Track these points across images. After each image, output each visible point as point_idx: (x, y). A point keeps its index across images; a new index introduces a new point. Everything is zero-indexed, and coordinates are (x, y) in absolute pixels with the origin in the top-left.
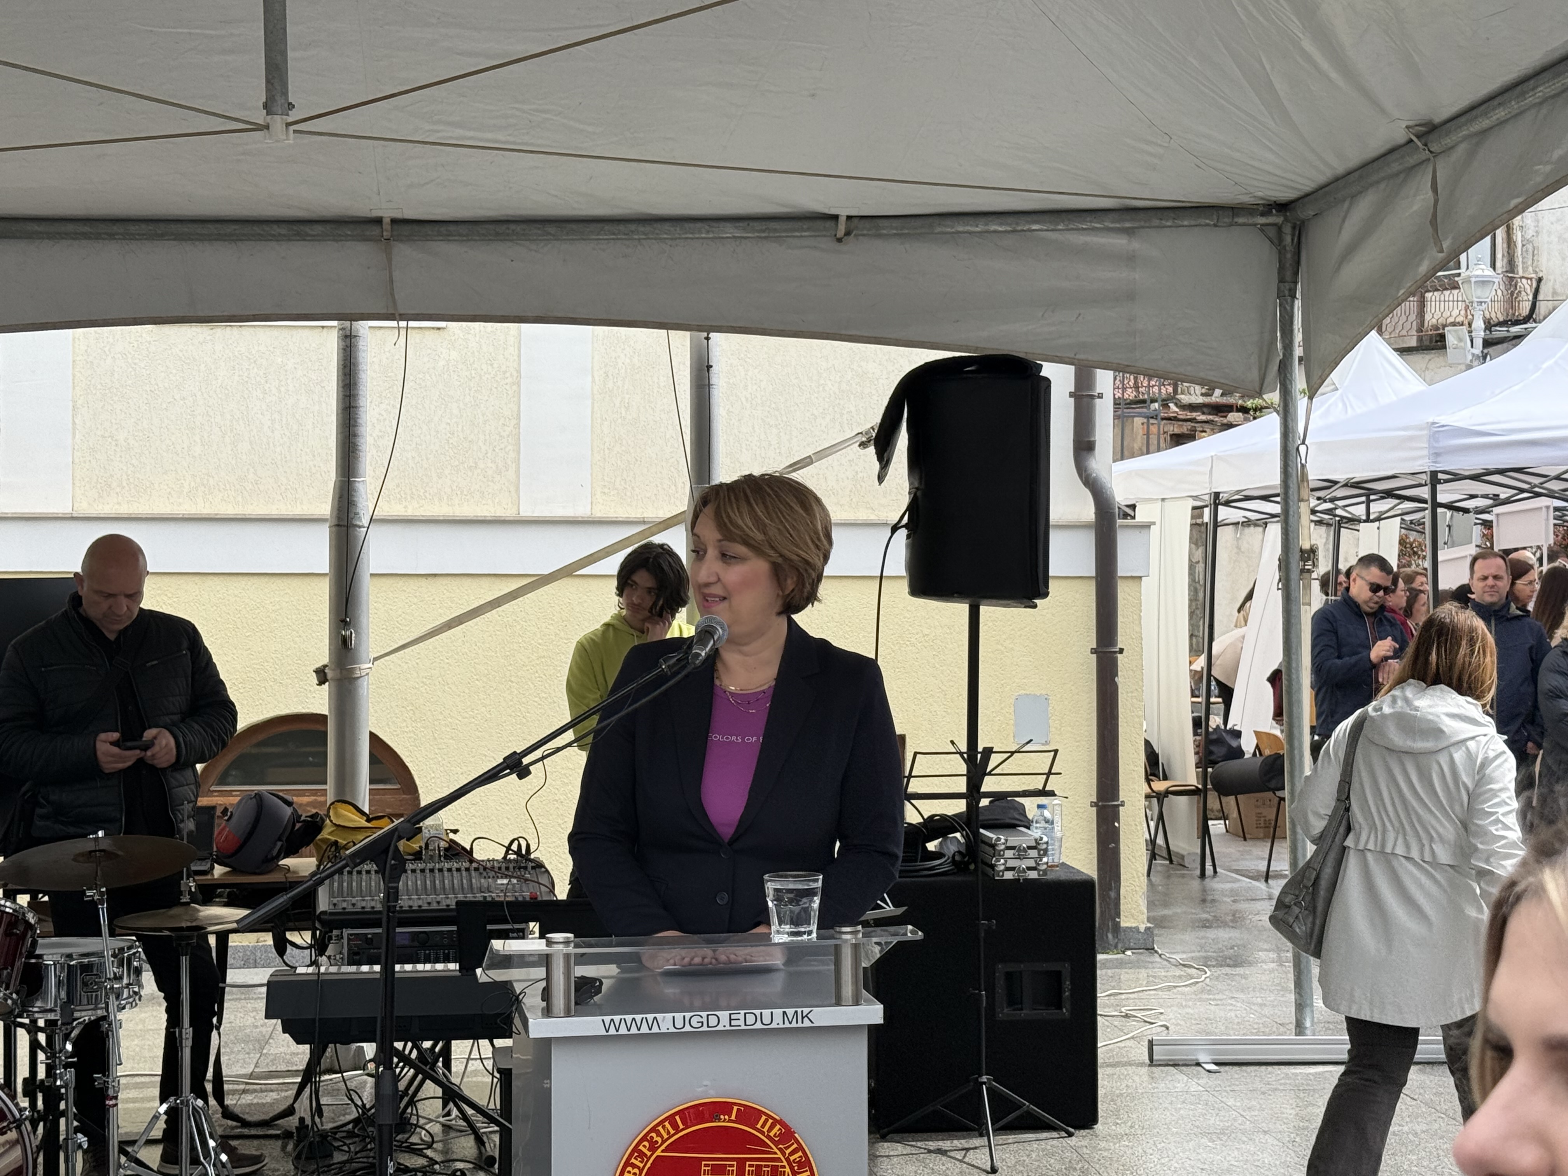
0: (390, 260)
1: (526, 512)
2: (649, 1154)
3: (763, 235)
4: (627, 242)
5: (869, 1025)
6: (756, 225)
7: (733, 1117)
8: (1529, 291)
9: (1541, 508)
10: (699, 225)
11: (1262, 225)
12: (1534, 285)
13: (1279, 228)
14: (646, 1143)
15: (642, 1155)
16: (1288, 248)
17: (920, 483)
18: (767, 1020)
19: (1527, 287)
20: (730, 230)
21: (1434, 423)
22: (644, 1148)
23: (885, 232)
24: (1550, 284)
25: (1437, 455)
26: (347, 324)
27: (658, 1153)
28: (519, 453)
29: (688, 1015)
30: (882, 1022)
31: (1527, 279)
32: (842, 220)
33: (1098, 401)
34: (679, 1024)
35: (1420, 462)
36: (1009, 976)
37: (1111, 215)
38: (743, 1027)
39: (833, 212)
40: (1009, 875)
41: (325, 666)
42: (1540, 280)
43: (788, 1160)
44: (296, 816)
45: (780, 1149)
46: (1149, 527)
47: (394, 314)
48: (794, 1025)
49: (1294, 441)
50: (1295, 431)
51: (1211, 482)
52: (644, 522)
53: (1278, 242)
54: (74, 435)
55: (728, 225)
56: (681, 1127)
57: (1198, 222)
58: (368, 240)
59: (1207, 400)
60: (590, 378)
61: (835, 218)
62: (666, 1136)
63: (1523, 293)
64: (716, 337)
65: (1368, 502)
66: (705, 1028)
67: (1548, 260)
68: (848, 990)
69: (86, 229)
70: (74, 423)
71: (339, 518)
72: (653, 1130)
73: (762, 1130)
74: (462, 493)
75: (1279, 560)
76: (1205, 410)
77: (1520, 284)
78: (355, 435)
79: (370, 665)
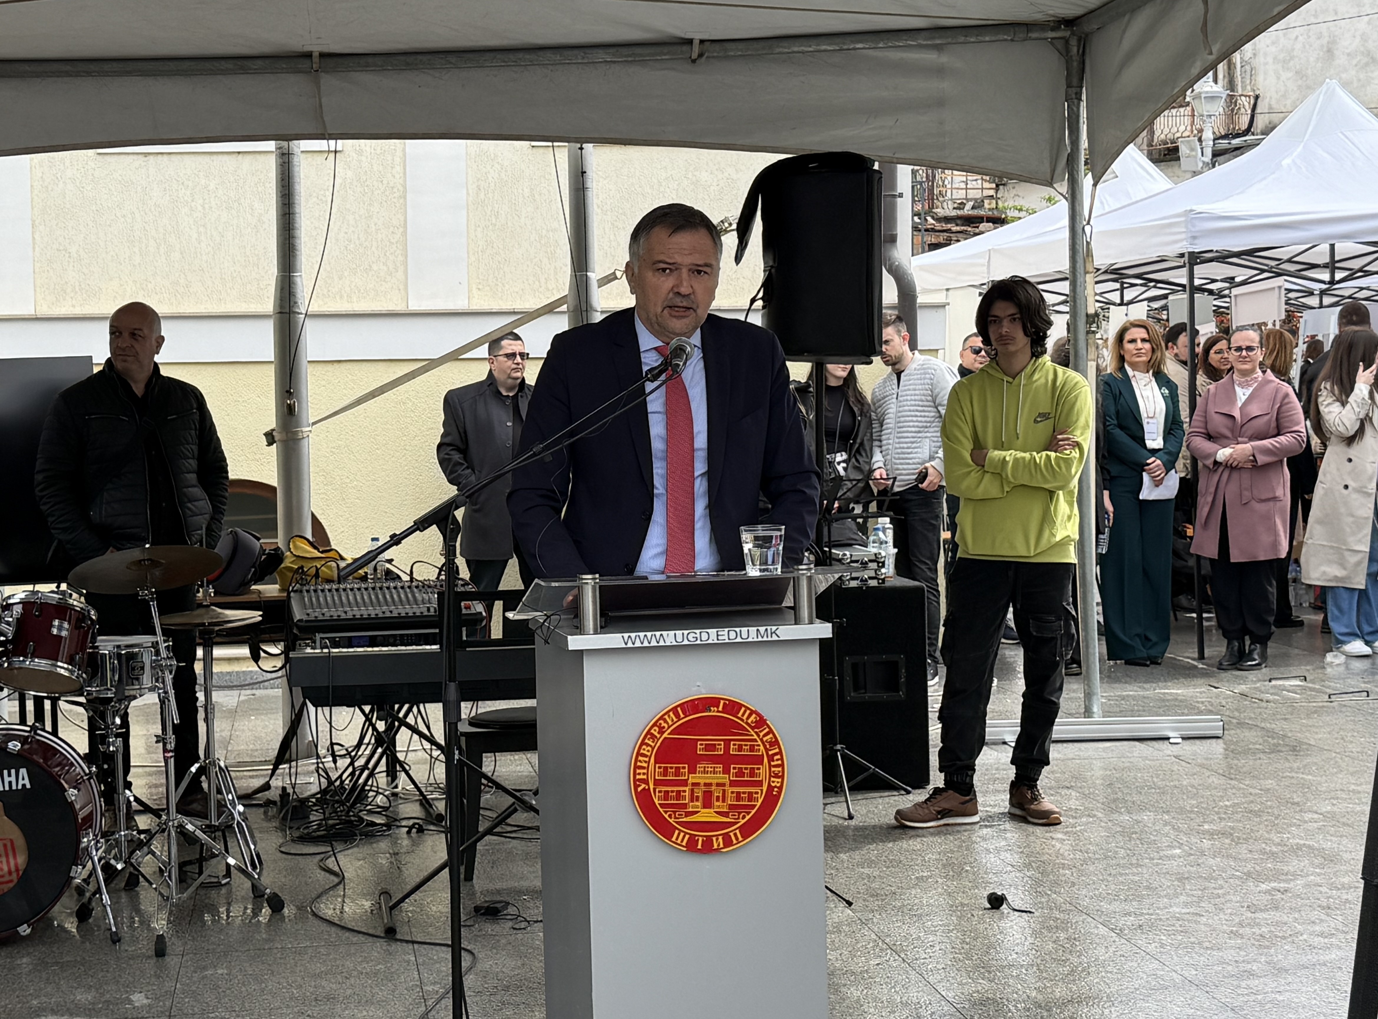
0: (319, 88)
1: (414, 306)
2: (658, 736)
3: (630, 59)
4: (514, 68)
5: (821, 640)
6: (625, 51)
7: (720, 709)
8: (1247, 107)
9: (1274, 288)
10: (576, 52)
11: (1052, 39)
12: (1252, 102)
13: (1066, 41)
14: (656, 728)
15: (653, 737)
16: (1074, 58)
17: (774, 262)
18: (745, 636)
19: (1246, 104)
20: (601, 55)
21: (1191, 211)
22: (655, 731)
23: (732, 53)
24: (1267, 100)
25: (1194, 238)
26: (285, 144)
27: (665, 735)
28: (406, 257)
29: (686, 632)
30: (831, 636)
31: (1246, 96)
32: (696, 43)
33: (899, 200)
34: (679, 639)
35: (1180, 245)
36: (855, 666)
37: (924, 34)
38: (727, 641)
39: (688, 36)
40: (854, 584)
41: (273, 430)
42: (1257, 97)
43: (761, 740)
44: (263, 551)
45: (756, 733)
46: (944, 306)
47: (324, 135)
48: (765, 639)
49: (1081, 223)
50: (1081, 214)
51: (989, 273)
52: (515, 313)
53: (1065, 53)
54: (34, 248)
55: (600, 51)
56: (682, 716)
57: (997, 38)
58: (300, 72)
59: (960, 213)
60: (465, 192)
61: (690, 42)
62: (670, 723)
63: (1243, 110)
64: (588, 147)
65: (1122, 289)
66: (699, 642)
67: (1265, 79)
68: (805, 612)
69: (68, 68)
70: (34, 238)
71: (281, 306)
72: (661, 718)
73: (743, 718)
74: (359, 291)
75: (1068, 324)
76: (959, 222)
77: (1239, 101)
78: (293, 237)
79: (309, 429)
